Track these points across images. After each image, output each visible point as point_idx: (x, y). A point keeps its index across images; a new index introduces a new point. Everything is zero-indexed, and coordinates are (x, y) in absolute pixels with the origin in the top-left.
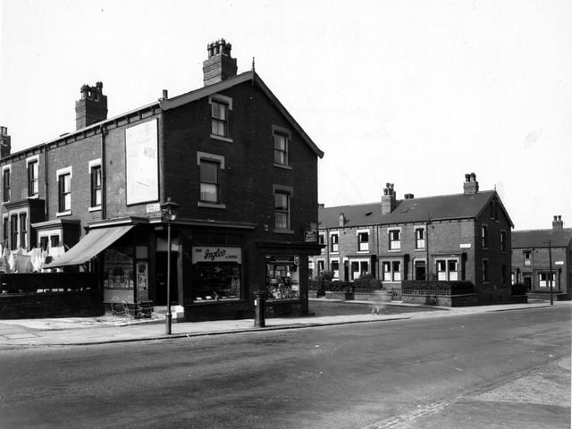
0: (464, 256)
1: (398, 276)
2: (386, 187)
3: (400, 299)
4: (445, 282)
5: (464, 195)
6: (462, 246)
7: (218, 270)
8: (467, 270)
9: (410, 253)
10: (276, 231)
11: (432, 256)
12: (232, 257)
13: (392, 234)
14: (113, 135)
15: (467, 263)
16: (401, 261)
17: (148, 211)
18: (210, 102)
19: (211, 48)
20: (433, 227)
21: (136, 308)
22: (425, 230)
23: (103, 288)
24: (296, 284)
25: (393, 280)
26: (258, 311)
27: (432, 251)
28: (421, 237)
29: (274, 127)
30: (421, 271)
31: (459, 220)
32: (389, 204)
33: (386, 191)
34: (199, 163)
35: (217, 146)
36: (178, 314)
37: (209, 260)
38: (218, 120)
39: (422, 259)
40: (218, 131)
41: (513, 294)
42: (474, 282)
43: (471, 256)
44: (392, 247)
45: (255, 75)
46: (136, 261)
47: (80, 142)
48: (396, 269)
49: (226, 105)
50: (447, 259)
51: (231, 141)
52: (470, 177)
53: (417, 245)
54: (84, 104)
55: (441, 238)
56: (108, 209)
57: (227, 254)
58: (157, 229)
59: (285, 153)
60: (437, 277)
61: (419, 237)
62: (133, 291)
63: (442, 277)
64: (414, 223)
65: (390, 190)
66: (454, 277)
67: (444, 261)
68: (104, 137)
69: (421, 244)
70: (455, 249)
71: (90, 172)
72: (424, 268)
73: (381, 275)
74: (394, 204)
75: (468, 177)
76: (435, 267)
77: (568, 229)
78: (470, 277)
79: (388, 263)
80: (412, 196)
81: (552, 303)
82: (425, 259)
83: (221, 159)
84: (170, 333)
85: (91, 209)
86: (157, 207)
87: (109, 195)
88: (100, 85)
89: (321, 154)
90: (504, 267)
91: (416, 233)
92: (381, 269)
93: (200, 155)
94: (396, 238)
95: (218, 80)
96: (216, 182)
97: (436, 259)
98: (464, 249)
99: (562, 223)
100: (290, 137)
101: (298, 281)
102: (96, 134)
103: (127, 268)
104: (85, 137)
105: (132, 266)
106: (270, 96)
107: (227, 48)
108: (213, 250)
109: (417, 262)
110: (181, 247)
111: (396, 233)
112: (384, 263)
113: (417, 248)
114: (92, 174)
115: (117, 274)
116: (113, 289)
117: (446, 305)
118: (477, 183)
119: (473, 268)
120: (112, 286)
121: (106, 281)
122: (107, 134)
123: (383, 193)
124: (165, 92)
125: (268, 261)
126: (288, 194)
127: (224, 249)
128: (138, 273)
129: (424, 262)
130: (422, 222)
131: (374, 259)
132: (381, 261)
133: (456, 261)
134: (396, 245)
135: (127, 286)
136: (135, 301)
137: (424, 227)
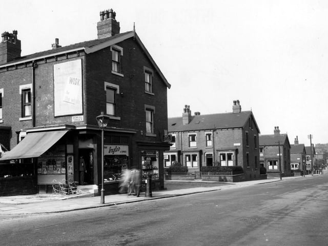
0: (237, 151)
1: (196, 164)
2: (185, 108)
3: (201, 179)
4: (226, 167)
5: (233, 113)
6: (235, 144)
7: (116, 160)
8: (238, 159)
9: (203, 149)
10: (147, 135)
11: (217, 151)
12: (124, 152)
13: (191, 137)
14: (42, 68)
15: (238, 155)
16: (198, 154)
17: (73, 121)
18: (111, 50)
19: (103, 14)
20: (217, 133)
21: (67, 187)
22: (212, 135)
23: (37, 174)
24: (157, 169)
25: (193, 167)
26: (148, 187)
27: (216, 148)
28: (210, 139)
29: (145, 68)
30: (210, 160)
31: (233, 128)
32: (188, 118)
33: (185, 110)
34: (105, 89)
35: (115, 79)
36: (95, 190)
37: (111, 154)
38: (115, 62)
39: (210, 153)
40: (115, 69)
41: (261, 174)
42: (242, 167)
43: (241, 150)
44: (191, 146)
45: (136, 34)
46: (67, 155)
47: (12, 72)
48: (194, 159)
49: (119, 52)
50: (226, 153)
51: (123, 76)
52: (236, 102)
53: (207, 144)
54: (6, 45)
55: (222, 140)
56: (37, 119)
57: (121, 150)
58: (81, 133)
59: (150, 84)
60: (220, 164)
61: (208, 139)
62: (65, 176)
63: (223, 164)
64: (205, 130)
65: (187, 109)
66: (231, 163)
67: (225, 154)
68: (34, 70)
69: (210, 143)
70: (231, 147)
71: (21, 93)
72: (212, 159)
73: (184, 163)
74: (190, 118)
75: (235, 102)
76: (219, 158)
77: (283, 134)
78: (240, 163)
79: (189, 156)
80: (199, 114)
81: (281, 179)
82: (212, 153)
83: (117, 87)
84: (104, 203)
85: (21, 119)
86: (82, 118)
87: (37, 109)
88: (15, 32)
89: (169, 86)
90: (256, 157)
91: (206, 137)
92: (184, 159)
93: (106, 84)
94: (193, 140)
95: (109, 35)
96: (113, 102)
97: (219, 153)
98: (236, 146)
99: (279, 131)
100: (153, 74)
101: (158, 168)
102: (26, 67)
103: (59, 160)
104: (17, 69)
105: (64, 158)
106: (143, 48)
107: (114, 15)
108: (113, 147)
109: (207, 155)
110: (96, 145)
111: (193, 137)
112: (186, 156)
113: (207, 146)
114: (22, 95)
115: (50, 164)
116: (46, 174)
117: (230, 181)
118: (240, 106)
119: (242, 158)
120: (45, 173)
121: (40, 169)
122: (37, 67)
123: (183, 111)
124: (57, 40)
125: (142, 155)
126: (152, 111)
127: (119, 146)
128: (68, 163)
129: (212, 155)
130: (210, 130)
131: (180, 153)
132: (184, 154)
133: (232, 154)
134: (193, 144)
135: (59, 173)
136: (67, 182)
137: (211, 133)
